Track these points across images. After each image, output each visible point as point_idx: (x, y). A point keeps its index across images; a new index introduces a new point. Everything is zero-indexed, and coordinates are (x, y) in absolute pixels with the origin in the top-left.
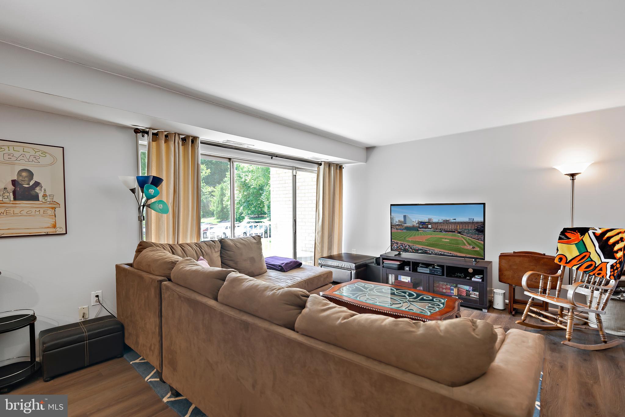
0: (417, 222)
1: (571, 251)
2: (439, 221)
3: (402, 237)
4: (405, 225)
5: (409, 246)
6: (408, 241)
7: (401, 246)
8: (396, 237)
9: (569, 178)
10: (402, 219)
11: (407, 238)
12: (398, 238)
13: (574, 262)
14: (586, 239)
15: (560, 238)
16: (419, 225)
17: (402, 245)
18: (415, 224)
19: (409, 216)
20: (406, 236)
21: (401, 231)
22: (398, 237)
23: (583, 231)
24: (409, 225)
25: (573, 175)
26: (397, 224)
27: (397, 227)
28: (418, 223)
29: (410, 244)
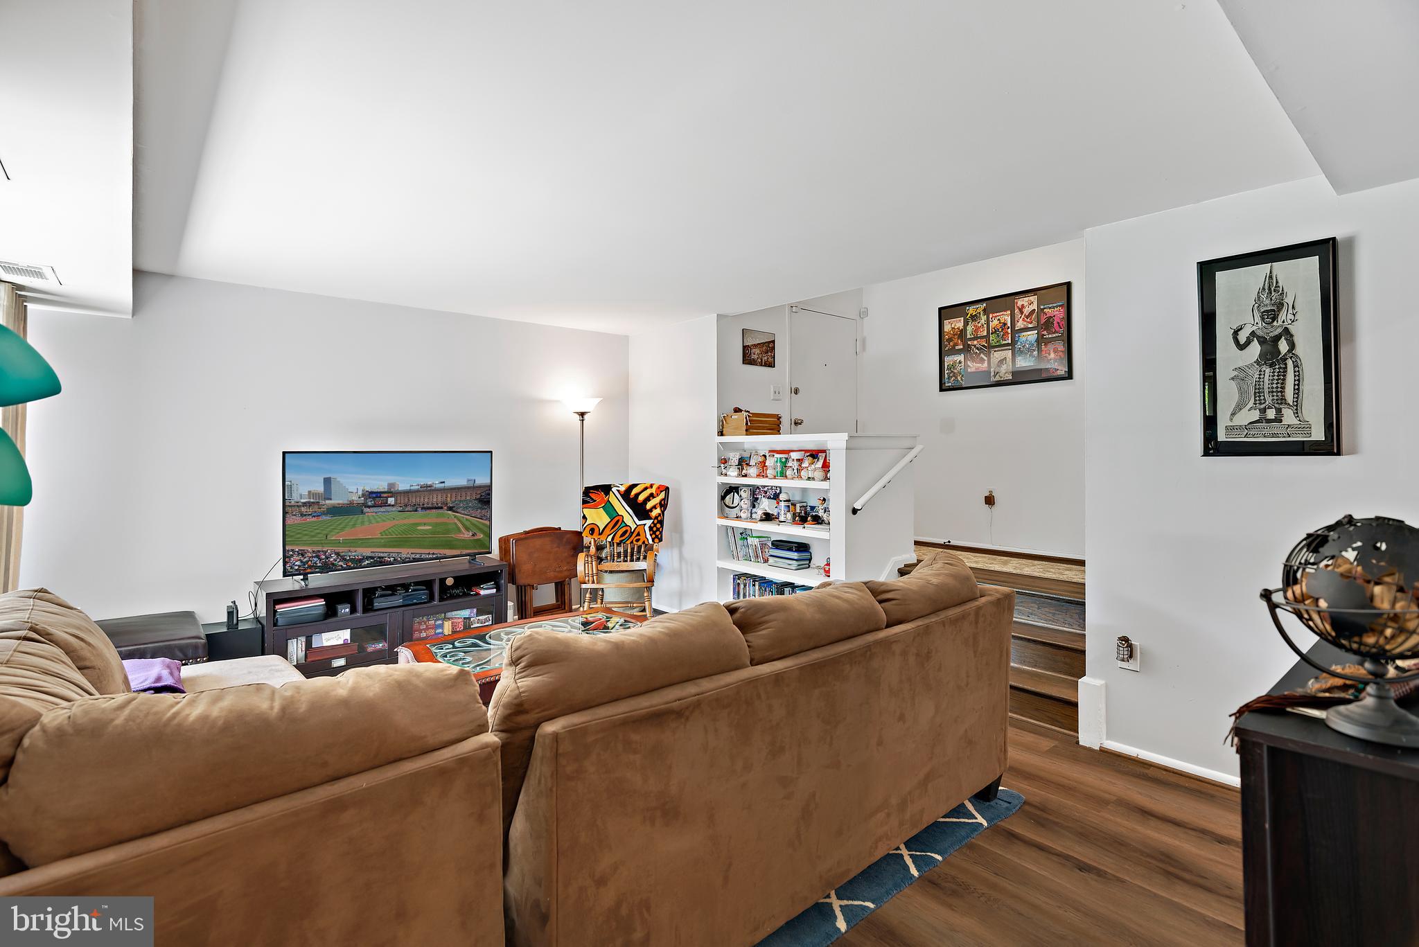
0: (360, 493)
1: (599, 518)
2: (412, 488)
3: (319, 533)
4: (327, 502)
5: (338, 554)
6: (337, 543)
7: (316, 559)
8: (299, 536)
9: (578, 417)
10: (320, 488)
11: (333, 536)
12: (305, 538)
13: (607, 531)
14: (612, 499)
15: (584, 502)
16: (366, 499)
17: (318, 557)
18: (355, 498)
19: (338, 480)
20: (331, 531)
21: (314, 519)
22: (306, 535)
23: (606, 489)
24: (341, 502)
25: (582, 414)
26: (303, 501)
27: (303, 509)
28: (363, 495)
29: (340, 549)
